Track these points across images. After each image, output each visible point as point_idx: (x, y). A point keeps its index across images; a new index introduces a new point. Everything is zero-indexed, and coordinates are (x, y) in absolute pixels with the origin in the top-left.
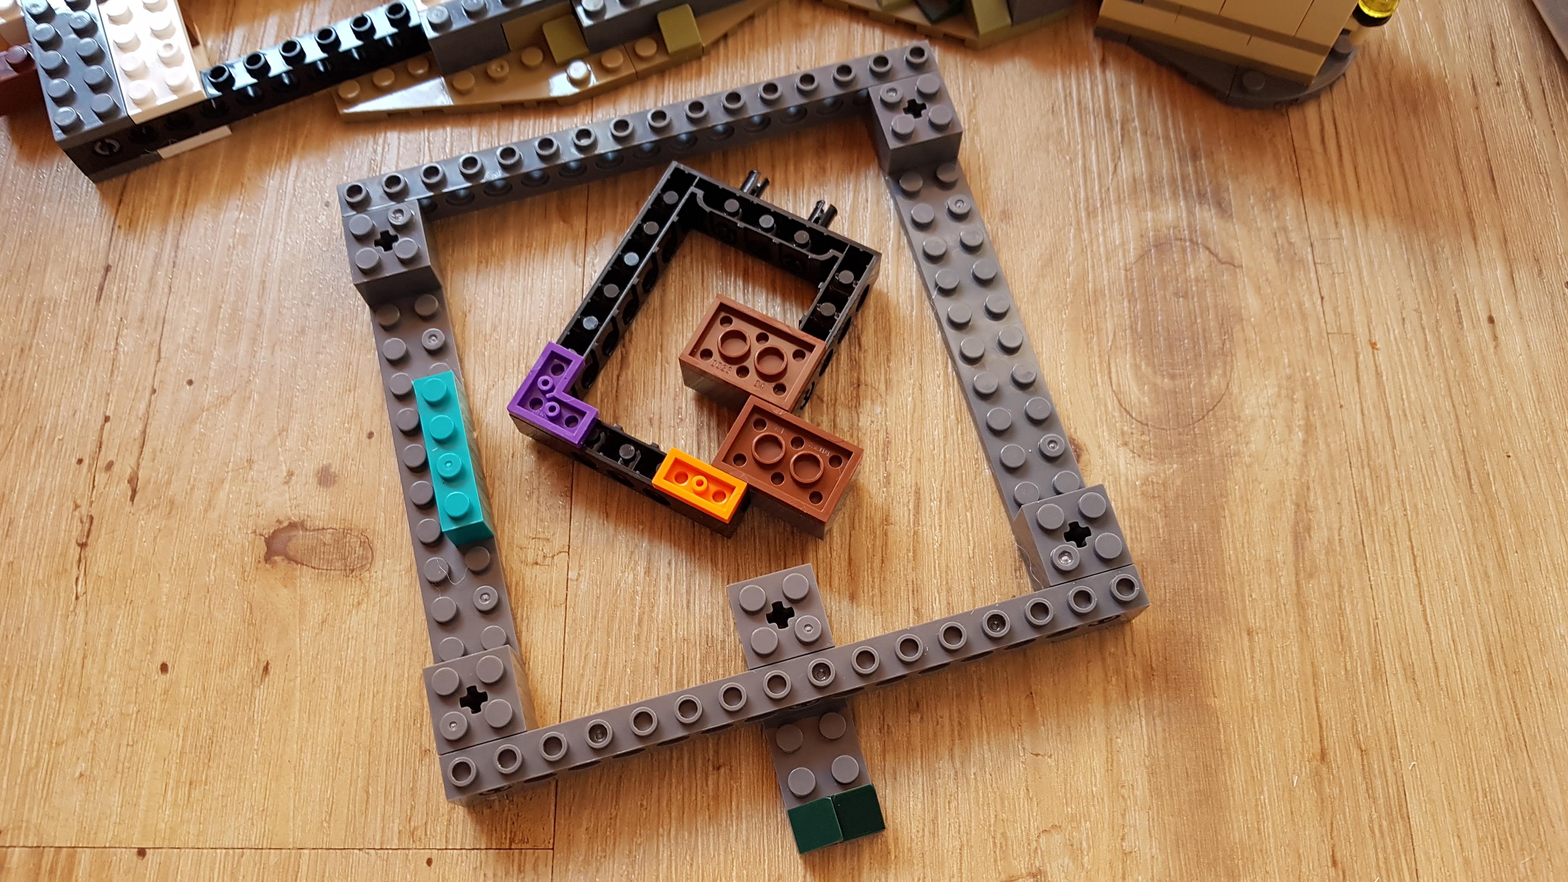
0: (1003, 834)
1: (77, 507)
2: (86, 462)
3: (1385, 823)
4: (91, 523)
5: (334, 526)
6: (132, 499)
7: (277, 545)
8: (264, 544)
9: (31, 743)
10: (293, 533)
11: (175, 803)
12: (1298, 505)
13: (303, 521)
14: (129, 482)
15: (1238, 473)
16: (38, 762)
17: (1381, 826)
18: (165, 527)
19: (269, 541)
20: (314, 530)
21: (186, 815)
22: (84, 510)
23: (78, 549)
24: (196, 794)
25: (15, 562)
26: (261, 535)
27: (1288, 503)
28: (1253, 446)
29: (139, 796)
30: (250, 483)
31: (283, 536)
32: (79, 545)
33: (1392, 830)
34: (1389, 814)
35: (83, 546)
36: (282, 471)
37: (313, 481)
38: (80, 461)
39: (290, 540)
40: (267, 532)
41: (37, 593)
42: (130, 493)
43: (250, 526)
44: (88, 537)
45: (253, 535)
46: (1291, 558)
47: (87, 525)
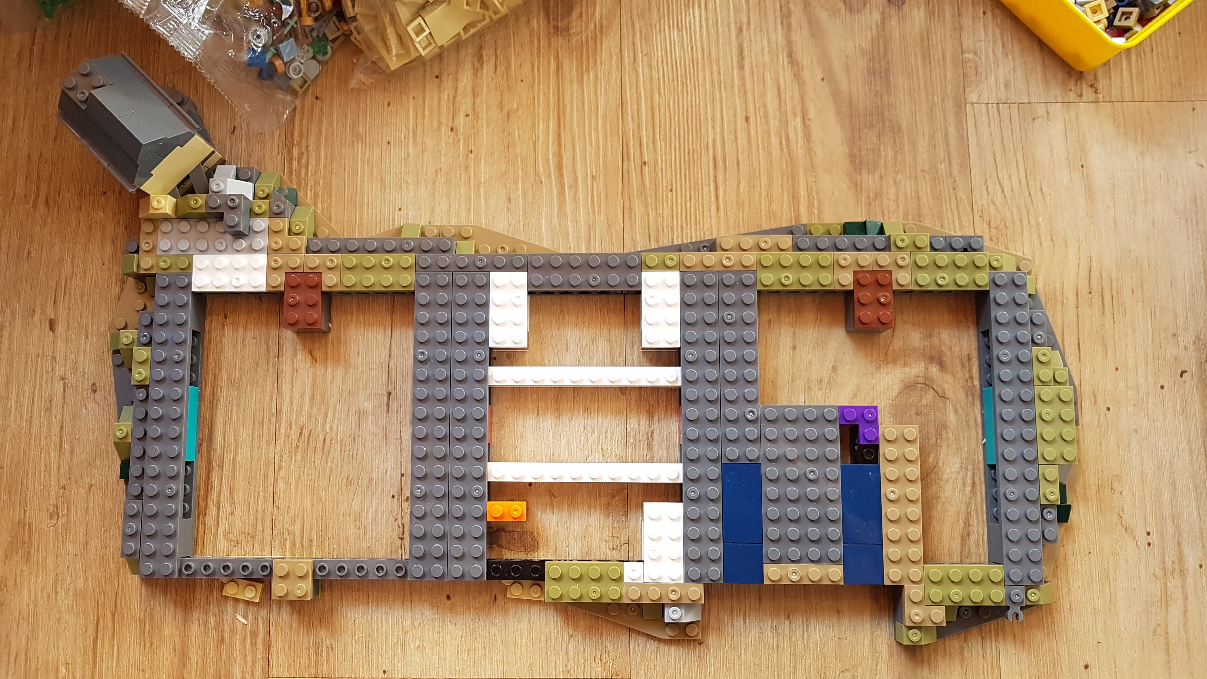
0: (825, 673)
1: (396, 520)
2: (396, 497)
3: (989, 669)
5: (519, 530)
7: (493, 539)
9: (393, 632)
10: (500, 534)
11: (462, 659)
12: (965, 523)
13: (504, 527)
15: (939, 506)
16: (397, 641)
17: (987, 670)
20: (509, 532)
21: (468, 664)
22: (399, 521)
23: (400, 541)
24: (471, 655)
27: (961, 522)
28: (946, 494)
29: (446, 655)
31: (496, 535)
33: (993, 671)
34: (992, 666)
38: (393, 497)
39: (499, 537)
44: (403, 535)
46: (959, 548)
47: (402, 529)
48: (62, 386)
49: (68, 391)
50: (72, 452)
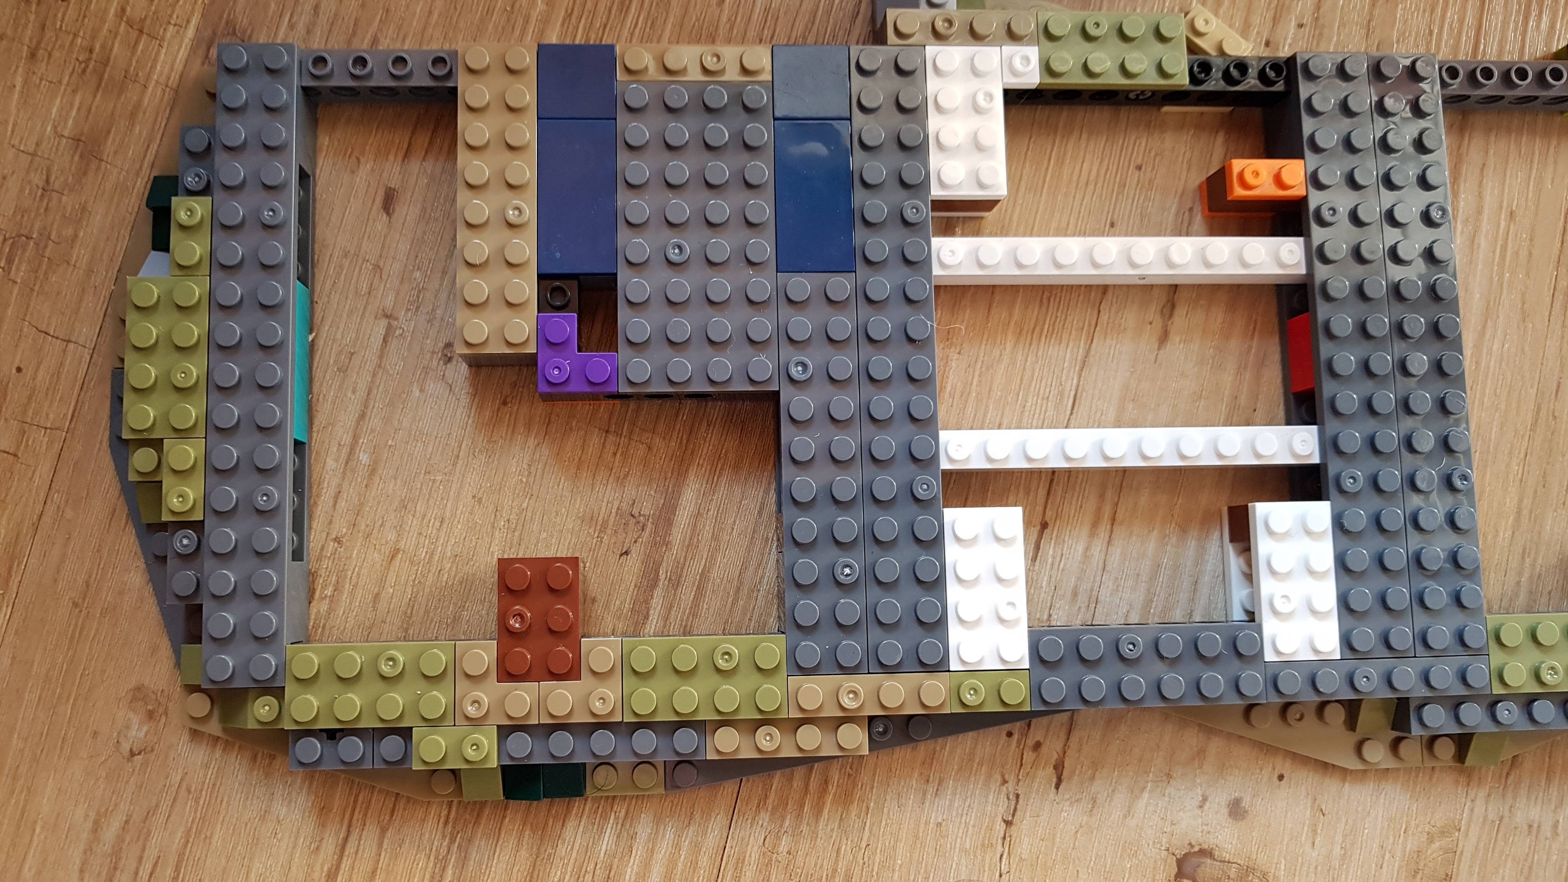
1: (1004, 781)
2: (1015, 737)
4: (1017, 801)
5: (1239, 862)
6: (1057, 787)
7: (1187, 869)
8: (1175, 864)
10: (1202, 860)
13: (1212, 849)
14: (1056, 767)
18: (1086, 823)
19: (1180, 863)
20: (1221, 861)
22: (1010, 786)
23: (1003, 825)
25: (944, 824)
26: (1173, 854)
30: (1167, 799)
31: (1194, 860)
32: (1004, 821)
35: (1008, 823)
36: (1198, 794)
37: (1225, 811)
38: (1010, 734)
39: (1198, 866)
40: (1180, 853)
41: (963, 861)
42: (1055, 780)
43: (1163, 843)
44: (1013, 815)
45: (1166, 853)
47: (1013, 803)
48: (382, 331)
49: (393, 344)
50: (373, 472)
